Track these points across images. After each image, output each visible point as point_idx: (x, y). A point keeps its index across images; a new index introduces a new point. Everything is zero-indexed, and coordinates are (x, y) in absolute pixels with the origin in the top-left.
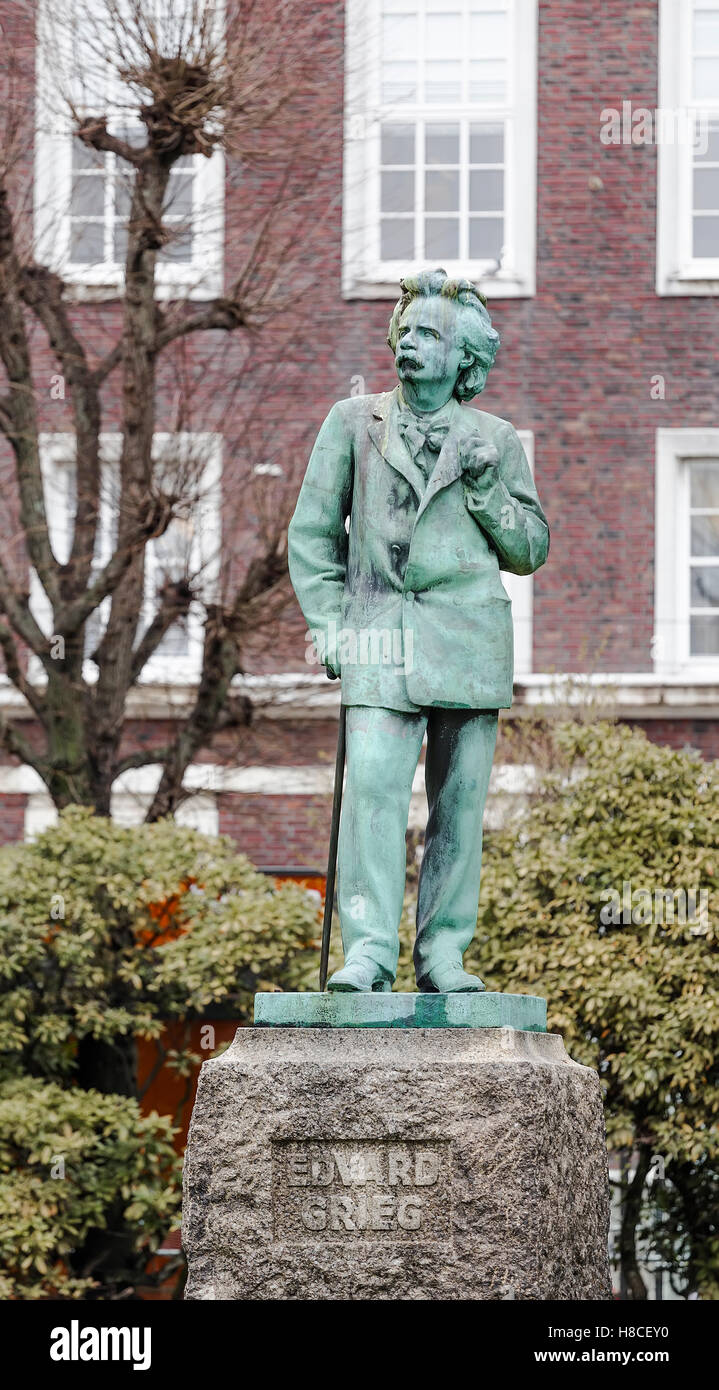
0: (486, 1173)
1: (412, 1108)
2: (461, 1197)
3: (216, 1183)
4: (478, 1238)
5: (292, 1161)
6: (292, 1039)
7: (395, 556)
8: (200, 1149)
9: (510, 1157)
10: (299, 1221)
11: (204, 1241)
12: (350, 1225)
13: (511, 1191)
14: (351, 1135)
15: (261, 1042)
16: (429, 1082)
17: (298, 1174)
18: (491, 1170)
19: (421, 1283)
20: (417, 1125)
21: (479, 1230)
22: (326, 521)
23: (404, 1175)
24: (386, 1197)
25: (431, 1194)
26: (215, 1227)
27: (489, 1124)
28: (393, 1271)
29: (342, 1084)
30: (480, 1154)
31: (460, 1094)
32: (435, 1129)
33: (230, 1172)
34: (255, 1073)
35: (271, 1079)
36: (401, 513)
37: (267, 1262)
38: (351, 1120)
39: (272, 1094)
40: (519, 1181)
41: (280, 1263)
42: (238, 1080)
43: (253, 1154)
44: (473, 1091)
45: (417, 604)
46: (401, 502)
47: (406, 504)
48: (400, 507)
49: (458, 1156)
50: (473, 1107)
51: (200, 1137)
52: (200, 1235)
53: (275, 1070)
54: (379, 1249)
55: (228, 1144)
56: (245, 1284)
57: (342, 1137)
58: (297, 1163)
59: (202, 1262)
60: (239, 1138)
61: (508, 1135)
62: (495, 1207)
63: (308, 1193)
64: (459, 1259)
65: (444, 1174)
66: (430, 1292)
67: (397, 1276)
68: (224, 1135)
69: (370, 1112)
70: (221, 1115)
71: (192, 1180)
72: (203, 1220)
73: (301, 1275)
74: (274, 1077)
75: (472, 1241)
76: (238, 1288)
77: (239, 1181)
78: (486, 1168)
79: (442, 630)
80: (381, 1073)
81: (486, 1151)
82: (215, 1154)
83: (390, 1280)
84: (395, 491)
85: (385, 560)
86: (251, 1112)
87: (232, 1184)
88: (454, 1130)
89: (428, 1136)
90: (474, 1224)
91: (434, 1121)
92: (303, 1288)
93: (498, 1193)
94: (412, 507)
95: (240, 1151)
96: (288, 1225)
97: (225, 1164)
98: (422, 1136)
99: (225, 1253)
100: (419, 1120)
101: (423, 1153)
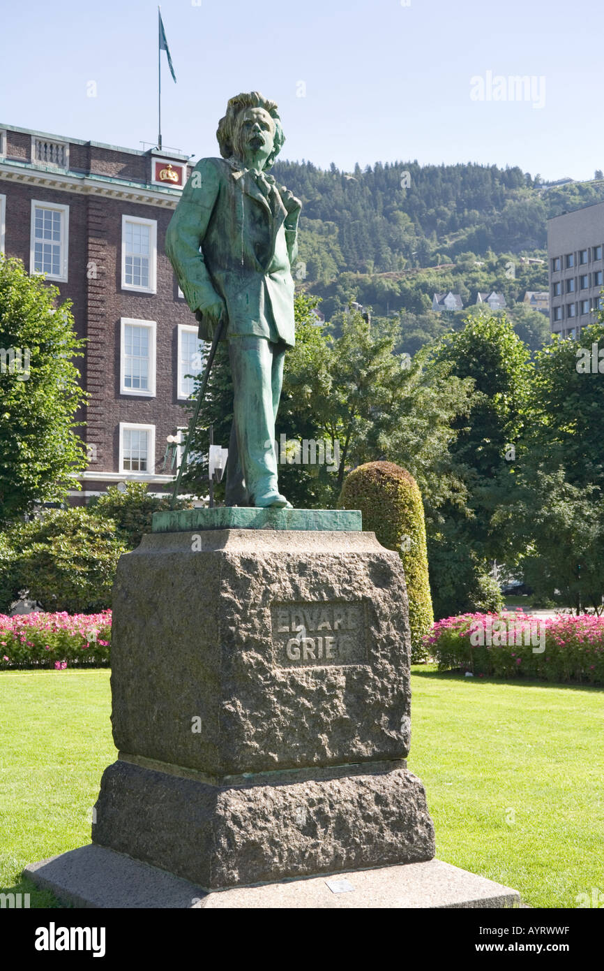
1: (346, 581)
2: (376, 637)
4: (385, 661)
7: (256, 250)
10: (284, 655)
12: (313, 656)
13: (398, 631)
14: (315, 599)
15: (246, 538)
17: (283, 624)
20: (351, 592)
21: (384, 656)
23: (342, 624)
24: (332, 638)
27: (384, 590)
31: (367, 572)
32: (360, 594)
33: (249, 626)
34: (255, 559)
36: (258, 226)
43: (262, 612)
44: (373, 570)
45: (270, 280)
46: (257, 219)
47: (260, 221)
50: (373, 580)
51: (227, 602)
57: (311, 600)
60: (253, 602)
63: (289, 637)
65: (362, 622)
66: (358, 697)
69: (325, 584)
70: (237, 586)
71: (222, 630)
72: (231, 657)
73: (292, 690)
74: (266, 561)
75: (381, 663)
77: (252, 630)
80: (325, 559)
84: (253, 213)
85: (251, 251)
86: (258, 585)
87: (249, 632)
88: (369, 594)
89: (356, 598)
90: (382, 653)
91: (356, 590)
94: (263, 223)
96: (278, 658)
98: (353, 599)
101: (351, 611)
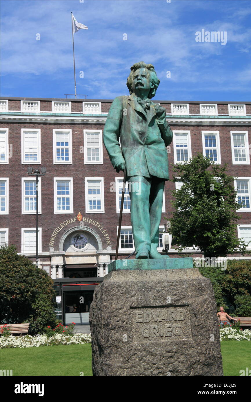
0: (202, 315)
2: (195, 324)
3: (113, 323)
4: (201, 337)
5: (137, 314)
6: (131, 274)
7: (140, 135)
8: (106, 312)
9: (209, 310)
10: (140, 334)
11: (109, 343)
12: (158, 335)
13: (210, 321)
14: (157, 304)
15: (121, 275)
16: (179, 286)
17: (139, 318)
18: (204, 314)
19: (183, 354)
20: (178, 300)
21: (201, 335)
22: (116, 128)
23: (174, 317)
24: (169, 325)
25: (184, 323)
26: (113, 338)
27: (201, 299)
28: (174, 350)
29: (152, 288)
30: (200, 309)
31: (189, 289)
32: (184, 301)
33: (118, 319)
34: (123, 285)
35: (128, 287)
36: (141, 124)
37: (131, 350)
38: (156, 299)
39: (129, 292)
40: (212, 317)
41: (135, 350)
42: (117, 288)
43: (125, 312)
44: (194, 288)
45: (148, 149)
46: (140, 121)
47: (142, 122)
48: (140, 122)
49: (193, 310)
50: (195, 293)
51: (106, 307)
52: (108, 341)
53: (129, 284)
54: (169, 343)
55: (116, 309)
56: (124, 358)
57: (154, 305)
58: (138, 314)
59: (109, 351)
60: (120, 307)
61: (207, 302)
62: (206, 327)
63: (143, 325)
64: (196, 345)
65: (187, 316)
66: (186, 357)
67: (176, 352)
68: (114, 306)
69: (162, 296)
70: (112, 299)
71: (104, 322)
72: (109, 336)
73: (144, 353)
75: (200, 339)
76: (122, 359)
77: (120, 321)
78: (202, 313)
79: (155, 156)
80: (164, 283)
81: (201, 308)
82: (112, 312)
83: (173, 354)
84: (138, 118)
85: (137, 136)
86: (123, 298)
87: (118, 323)
88: (190, 301)
89: (182, 304)
90: (200, 333)
91: (182, 299)
92: (145, 358)
93: (206, 322)
95: (121, 311)
96: (137, 336)
97: (115, 316)
98: (180, 304)
99: (116, 347)
100: (179, 298)
101: (180, 309)
